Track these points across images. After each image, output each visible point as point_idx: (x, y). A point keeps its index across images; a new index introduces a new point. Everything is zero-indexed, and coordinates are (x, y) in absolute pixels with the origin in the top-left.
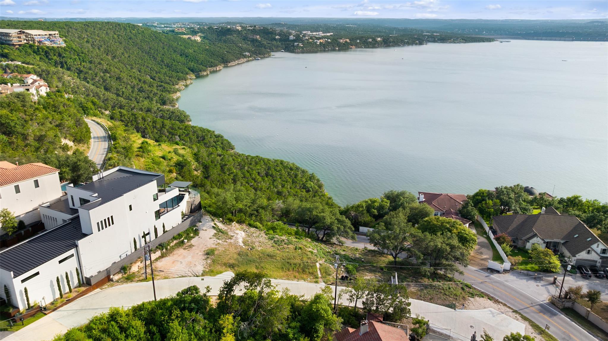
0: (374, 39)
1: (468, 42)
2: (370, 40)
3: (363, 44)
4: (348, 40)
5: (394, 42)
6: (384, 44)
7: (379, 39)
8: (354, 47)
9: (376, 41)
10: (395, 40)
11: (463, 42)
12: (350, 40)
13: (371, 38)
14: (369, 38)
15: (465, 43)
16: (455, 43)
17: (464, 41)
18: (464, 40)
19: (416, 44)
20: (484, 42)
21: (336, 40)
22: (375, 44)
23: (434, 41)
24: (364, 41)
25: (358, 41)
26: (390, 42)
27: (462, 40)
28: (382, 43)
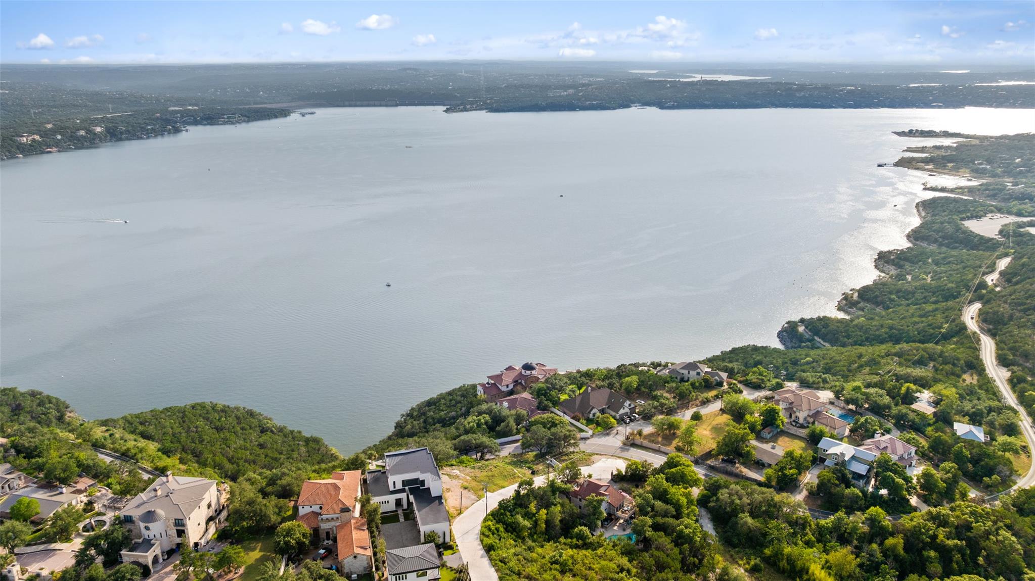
0: (89, 131)
1: (253, 121)
2: (82, 133)
3: (70, 141)
4: (37, 137)
5: (128, 131)
6: (111, 137)
7: (99, 129)
8: (54, 149)
9: (95, 134)
10: (130, 128)
11: (244, 121)
12: (41, 137)
13: (82, 130)
14: (78, 130)
15: (248, 121)
16: (233, 123)
17: (246, 119)
18: (245, 116)
19: (169, 132)
20: (276, 117)
21: (11, 140)
22: (94, 139)
23: (196, 123)
24: (71, 137)
25: (59, 137)
26: (122, 133)
27: (242, 116)
28: (106, 137)
